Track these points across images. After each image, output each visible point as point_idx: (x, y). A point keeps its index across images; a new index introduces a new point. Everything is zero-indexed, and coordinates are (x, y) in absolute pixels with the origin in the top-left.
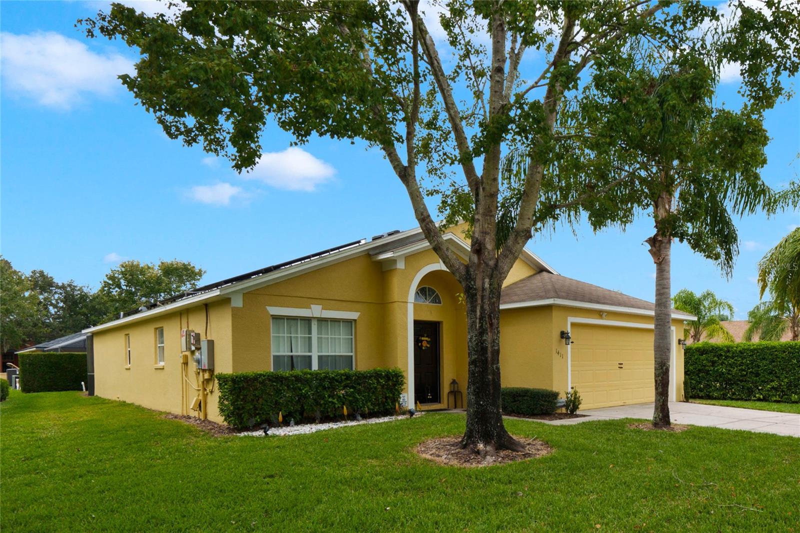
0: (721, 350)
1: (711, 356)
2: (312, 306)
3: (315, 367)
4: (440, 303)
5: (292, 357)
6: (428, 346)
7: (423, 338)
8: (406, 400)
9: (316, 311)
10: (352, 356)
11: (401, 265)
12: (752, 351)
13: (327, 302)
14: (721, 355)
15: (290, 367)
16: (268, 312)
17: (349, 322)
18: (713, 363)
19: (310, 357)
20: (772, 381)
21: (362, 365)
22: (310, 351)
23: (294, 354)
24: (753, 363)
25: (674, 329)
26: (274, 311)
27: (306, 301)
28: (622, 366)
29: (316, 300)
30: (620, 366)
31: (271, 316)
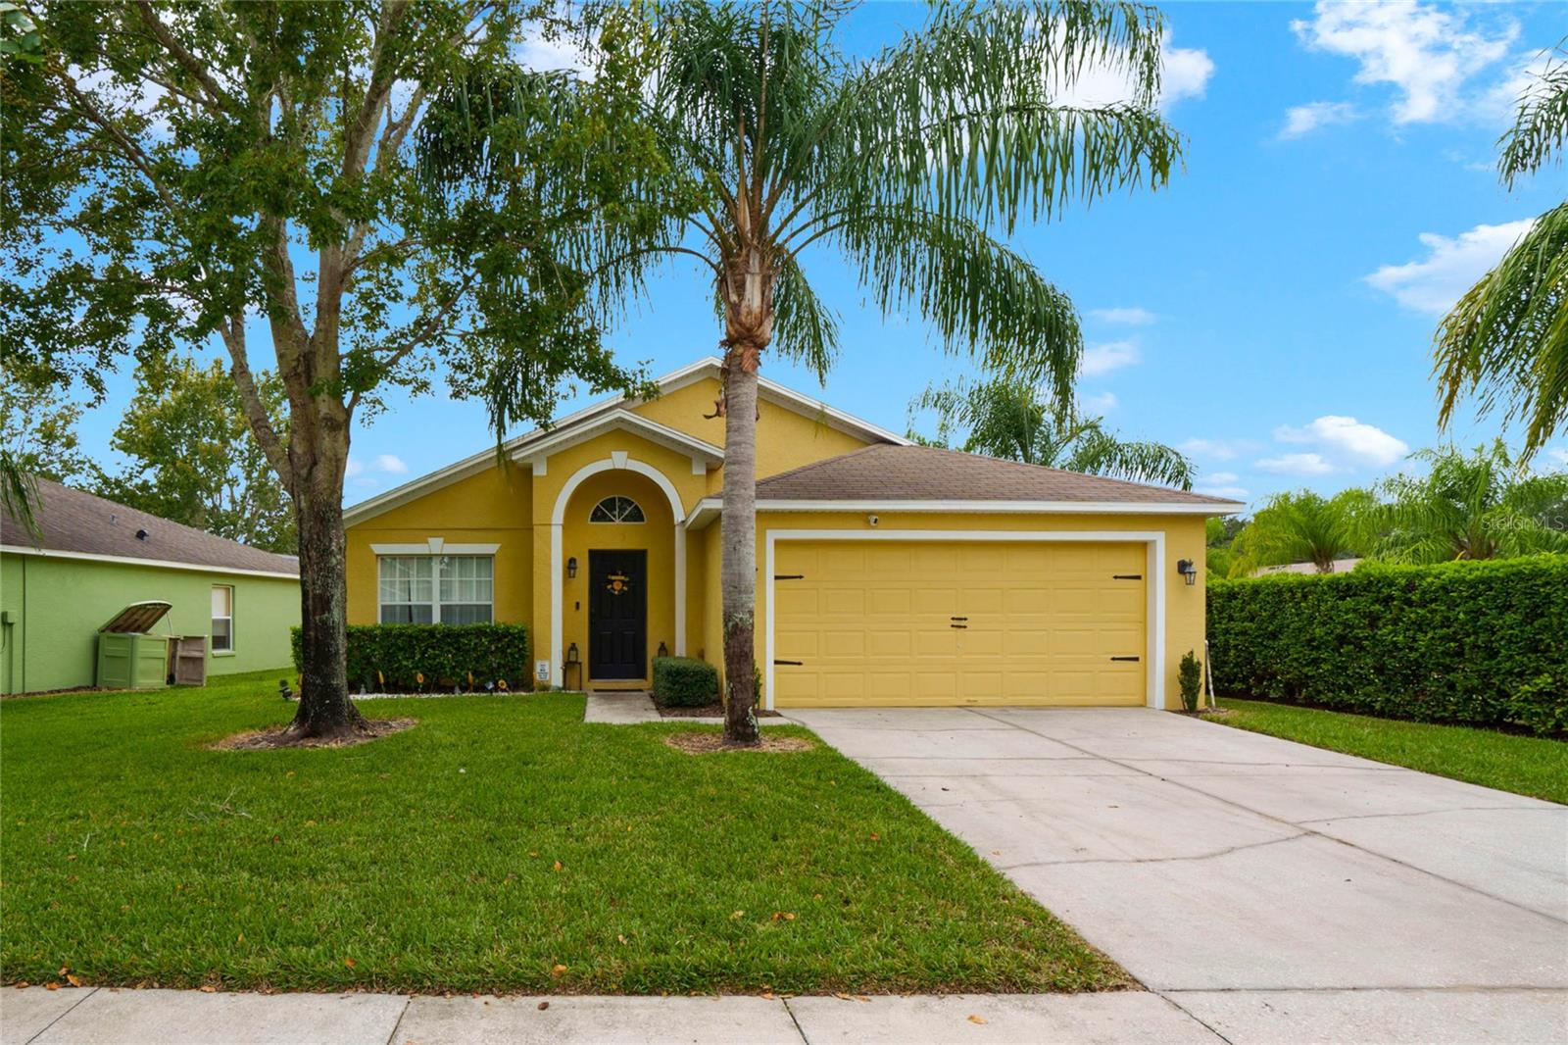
0: (1391, 584)
1: (1364, 602)
2: (430, 540)
3: (436, 619)
4: (641, 519)
5: (410, 607)
6: (625, 588)
7: (613, 578)
8: (547, 670)
9: (436, 545)
10: (490, 606)
11: (540, 471)
12: (1472, 585)
13: (451, 533)
14: (1391, 598)
15: (407, 619)
16: (372, 550)
17: (485, 559)
18: (1374, 620)
19: (430, 608)
20: (1538, 672)
21: (499, 618)
22: (431, 600)
23: (414, 602)
24: (1475, 620)
25: (1158, 537)
26: (379, 549)
27: (422, 534)
28: (963, 623)
29: (435, 531)
30: (959, 623)
31: (378, 555)
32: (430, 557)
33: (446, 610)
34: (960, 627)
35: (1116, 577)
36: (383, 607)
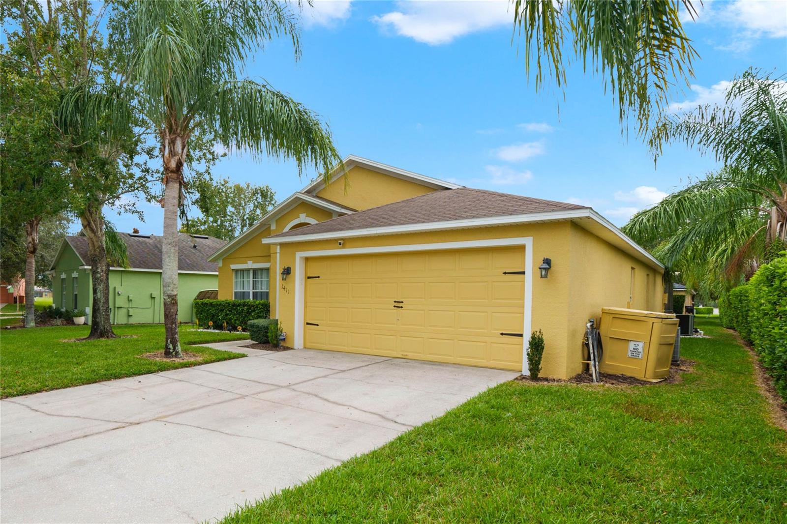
2: (248, 261)
3: (251, 298)
9: (250, 264)
11: (273, 227)
13: (255, 259)
16: (231, 268)
19: (249, 293)
22: (250, 289)
23: (245, 290)
25: (527, 241)
26: (234, 267)
27: (244, 260)
28: (400, 305)
29: (250, 258)
30: (398, 305)
31: (233, 270)
32: (248, 270)
33: (255, 295)
34: (399, 307)
35: (505, 273)
36: (235, 293)
